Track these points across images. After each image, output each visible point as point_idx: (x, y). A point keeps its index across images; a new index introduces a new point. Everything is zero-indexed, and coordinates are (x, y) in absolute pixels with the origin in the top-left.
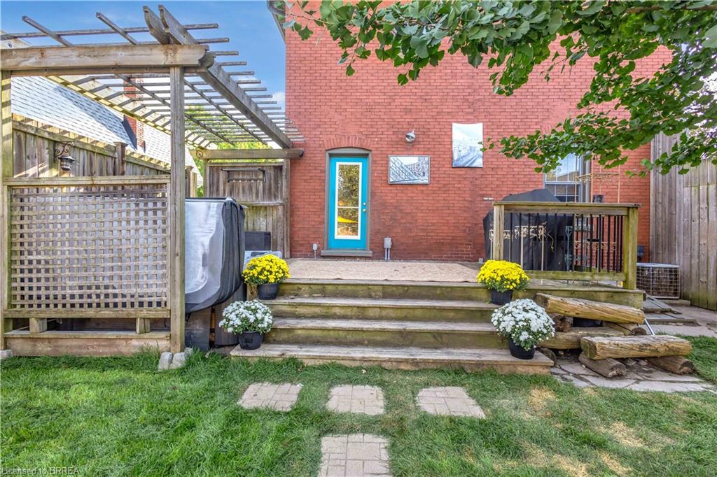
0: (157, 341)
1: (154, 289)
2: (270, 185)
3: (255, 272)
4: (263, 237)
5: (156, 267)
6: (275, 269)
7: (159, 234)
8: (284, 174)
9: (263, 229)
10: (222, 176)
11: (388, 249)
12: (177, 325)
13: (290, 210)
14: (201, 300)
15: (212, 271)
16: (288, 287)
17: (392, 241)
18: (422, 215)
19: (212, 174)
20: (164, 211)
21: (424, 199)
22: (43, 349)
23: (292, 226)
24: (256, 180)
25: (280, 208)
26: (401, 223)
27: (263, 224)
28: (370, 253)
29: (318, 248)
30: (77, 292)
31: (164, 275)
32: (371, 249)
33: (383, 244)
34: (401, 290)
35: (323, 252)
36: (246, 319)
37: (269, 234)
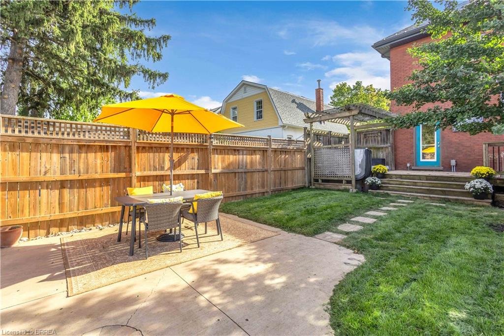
0: (348, 186)
1: (347, 173)
2: (384, 138)
3: (375, 170)
4: (381, 160)
5: (348, 167)
6: (382, 169)
7: (348, 159)
8: (391, 132)
9: (381, 157)
10: (362, 136)
11: (453, 166)
12: (354, 182)
13: (395, 148)
14: (359, 177)
15: (362, 169)
16: (388, 176)
17: (456, 161)
18: (478, 147)
19: (358, 136)
20: (349, 153)
21: (479, 138)
22: (322, 186)
23: (395, 155)
24: (377, 136)
25: (390, 148)
26: (462, 152)
27: (381, 155)
28: (442, 168)
29: (410, 166)
30: (329, 173)
31: (350, 169)
32: (442, 166)
33: (450, 163)
34: (434, 178)
35: (413, 168)
36: (373, 181)
37: (384, 159)
